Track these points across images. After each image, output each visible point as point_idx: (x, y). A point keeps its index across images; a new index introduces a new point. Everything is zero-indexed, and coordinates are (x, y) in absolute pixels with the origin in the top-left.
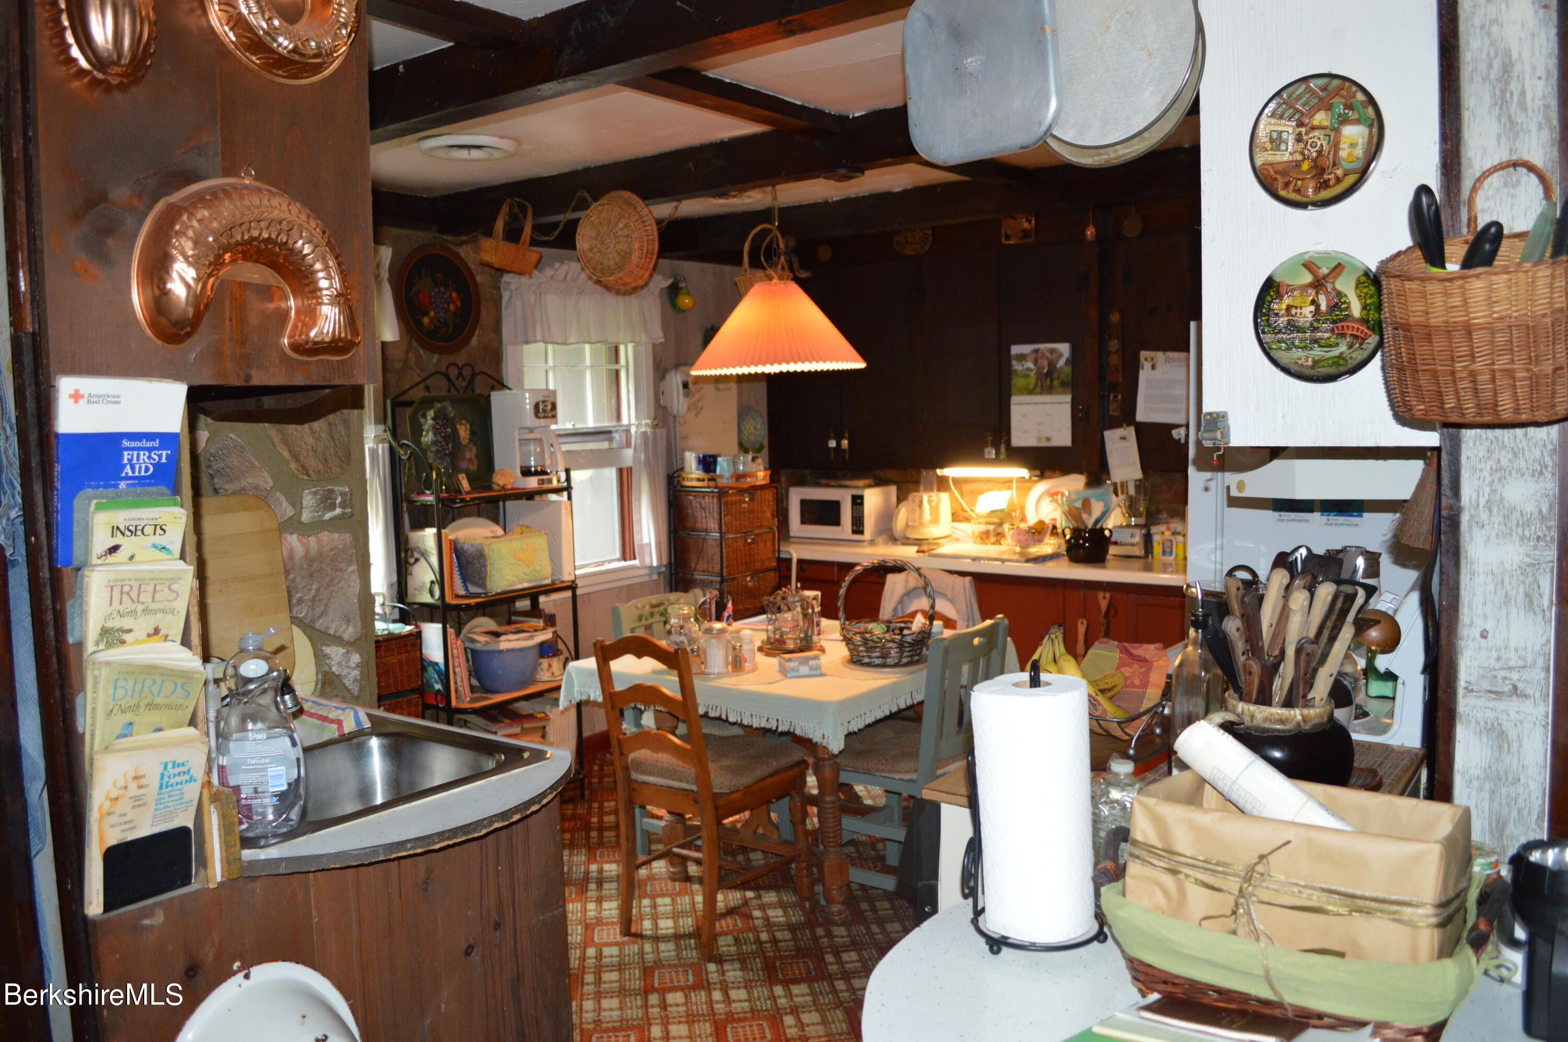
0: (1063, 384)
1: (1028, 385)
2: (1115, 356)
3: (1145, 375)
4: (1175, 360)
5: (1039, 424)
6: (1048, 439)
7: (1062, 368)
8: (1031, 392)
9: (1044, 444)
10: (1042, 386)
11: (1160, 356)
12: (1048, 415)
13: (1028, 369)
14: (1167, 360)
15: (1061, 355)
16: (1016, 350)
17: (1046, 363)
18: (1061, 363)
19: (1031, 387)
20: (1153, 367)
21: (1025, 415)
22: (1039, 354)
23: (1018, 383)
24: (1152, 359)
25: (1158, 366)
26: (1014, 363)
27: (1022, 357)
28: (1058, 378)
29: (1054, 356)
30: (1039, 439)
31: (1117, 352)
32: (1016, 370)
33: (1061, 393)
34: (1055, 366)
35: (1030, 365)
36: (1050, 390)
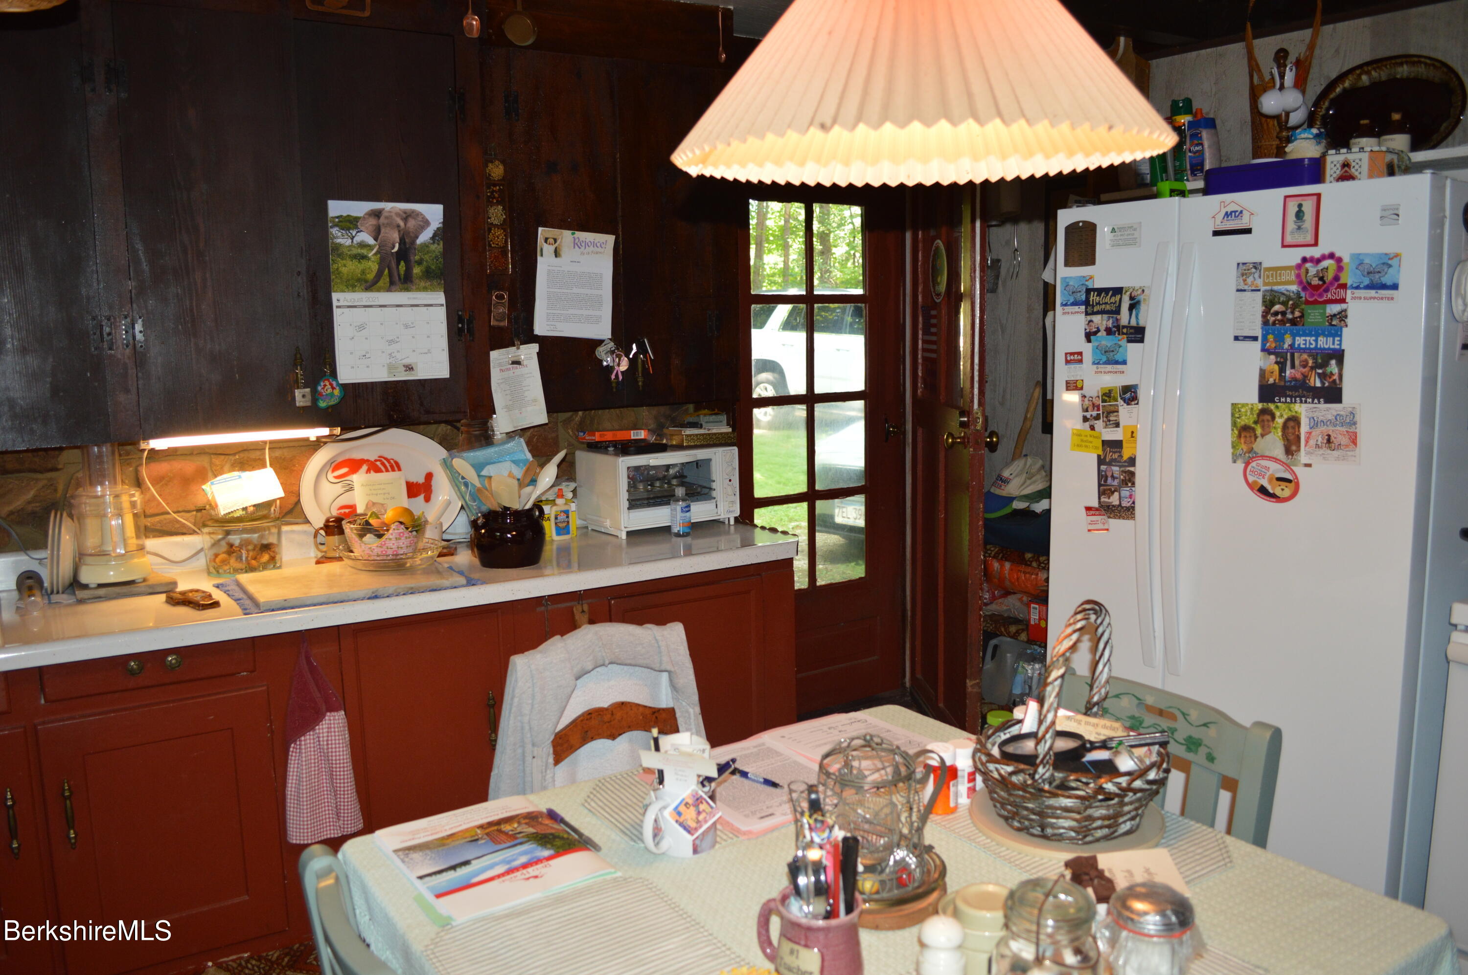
0: (428, 274)
1: (363, 272)
2: (499, 232)
3: (545, 265)
4: (587, 245)
5: (391, 342)
6: (409, 368)
7: (425, 245)
8: (370, 286)
9: (402, 376)
10: (391, 275)
11: (566, 236)
12: (406, 326)
13: (362, 245)
14: (576, 244)
15: (427, 223)
16: (337, 208)
17: (396, 236)
18: (425, 237)
19: (371, 276)
20: (557, 253)
21: (361, 327)
22: (382, 220)
23: (344, 270)
24: (555, 240)
25: (564, 251)
26: (335, 231)
27: (349, 223)
28: (420, 263)
29: (412, 223)
30: (391, 368)
31: (501, 227)
32: (337, 247)
33: (425, 289)
34: (413, 242)
35: (365, 237)
36: (405, 282)
